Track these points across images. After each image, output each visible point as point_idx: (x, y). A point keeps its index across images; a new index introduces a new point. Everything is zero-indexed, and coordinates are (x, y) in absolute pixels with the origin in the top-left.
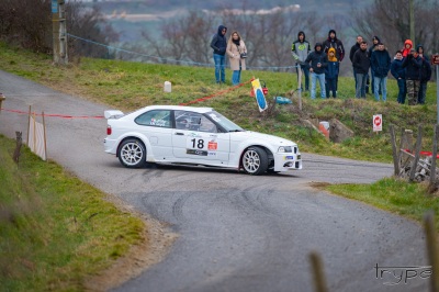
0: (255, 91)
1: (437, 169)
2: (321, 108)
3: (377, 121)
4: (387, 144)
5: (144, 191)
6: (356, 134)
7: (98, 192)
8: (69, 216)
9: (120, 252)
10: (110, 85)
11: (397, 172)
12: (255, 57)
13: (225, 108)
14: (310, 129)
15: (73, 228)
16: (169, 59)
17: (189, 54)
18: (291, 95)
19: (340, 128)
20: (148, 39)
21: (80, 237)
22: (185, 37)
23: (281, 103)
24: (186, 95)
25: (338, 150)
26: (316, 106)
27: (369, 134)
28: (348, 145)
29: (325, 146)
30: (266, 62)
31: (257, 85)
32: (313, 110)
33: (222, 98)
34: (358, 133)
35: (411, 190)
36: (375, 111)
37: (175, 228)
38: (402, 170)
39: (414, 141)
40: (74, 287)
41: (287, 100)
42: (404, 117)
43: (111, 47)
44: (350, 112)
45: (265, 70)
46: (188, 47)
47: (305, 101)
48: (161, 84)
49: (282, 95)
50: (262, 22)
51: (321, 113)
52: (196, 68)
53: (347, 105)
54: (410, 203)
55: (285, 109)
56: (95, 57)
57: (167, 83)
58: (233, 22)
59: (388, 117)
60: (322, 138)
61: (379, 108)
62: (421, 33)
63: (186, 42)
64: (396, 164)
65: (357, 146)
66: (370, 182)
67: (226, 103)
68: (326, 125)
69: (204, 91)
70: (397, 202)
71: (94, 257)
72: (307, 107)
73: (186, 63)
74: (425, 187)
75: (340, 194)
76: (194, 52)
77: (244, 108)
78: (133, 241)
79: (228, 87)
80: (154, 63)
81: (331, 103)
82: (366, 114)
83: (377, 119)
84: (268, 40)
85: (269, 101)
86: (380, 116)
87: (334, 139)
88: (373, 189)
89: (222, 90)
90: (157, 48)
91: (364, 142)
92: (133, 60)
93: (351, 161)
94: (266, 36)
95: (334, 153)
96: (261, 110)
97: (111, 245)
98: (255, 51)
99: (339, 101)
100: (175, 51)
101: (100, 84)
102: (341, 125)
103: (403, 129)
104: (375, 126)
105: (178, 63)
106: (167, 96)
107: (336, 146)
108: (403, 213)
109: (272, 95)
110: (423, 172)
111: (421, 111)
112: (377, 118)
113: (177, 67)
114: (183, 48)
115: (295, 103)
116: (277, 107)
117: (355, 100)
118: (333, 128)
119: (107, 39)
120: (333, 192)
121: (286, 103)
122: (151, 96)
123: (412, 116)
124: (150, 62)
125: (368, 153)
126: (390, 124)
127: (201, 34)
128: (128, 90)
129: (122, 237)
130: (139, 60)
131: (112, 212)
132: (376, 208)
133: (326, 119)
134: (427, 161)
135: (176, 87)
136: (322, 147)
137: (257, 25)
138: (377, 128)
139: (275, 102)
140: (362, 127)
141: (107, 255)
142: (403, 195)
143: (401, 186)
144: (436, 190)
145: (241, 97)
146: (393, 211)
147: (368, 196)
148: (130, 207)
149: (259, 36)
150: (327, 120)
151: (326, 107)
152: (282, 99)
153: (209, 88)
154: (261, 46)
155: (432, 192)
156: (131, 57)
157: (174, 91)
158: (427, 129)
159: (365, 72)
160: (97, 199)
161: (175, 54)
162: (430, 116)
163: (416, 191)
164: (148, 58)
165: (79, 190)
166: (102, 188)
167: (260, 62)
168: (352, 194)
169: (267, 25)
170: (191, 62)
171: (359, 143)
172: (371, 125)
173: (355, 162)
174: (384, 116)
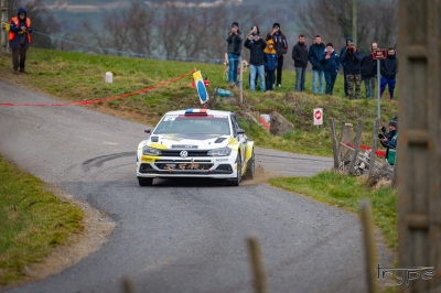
0: (197, 83)
1: (376, 163)
2: (262, 101)
3: (318, 115)
4: (327, 137)
5: (84, 180)
6: (297, 127)
7: (38, 181)
8: (9, 204)
9: (59, 240)
10: (51, 74)
11: (336, 165)
12: (196, 50)
13: (166, 99)
14: (251, 122)
15: (13, 216)
16: (111, 50)
17: (131, 46)
18: (232, 87)
19: (281, 121)
20: (89, 30)
21: (20, 224)
22: (127, 29)
23: (222, 96)
24: (127, 86)
25: (278, 143)
26: (257, 99)
27: (310, 128)
28: (289, 138)
29: (265, 138)
30: (208, 54)
31: (198, 77)
32: (254, 103)
33: (163, 90)
34: (299, 126)
35: (350, 183)
36: (315, 105)
37: (114, 217)
38: (341, 163)
39: (354, 135)
40: (13, 274)
41: (228, 92)
42: (344, 111)
43: (53, 38)
44: (291, 105)
45: (207, 62)
46: (130, 39)
47: (247, 94)
48: (102, 75)
49: (224, 88)
50: (205, 15)
51: (262, 105)
52: (137, 59)
53: (287, 98)
54: (348, 196)
55: (226, 101)
56: (37, 47)
57: (109, 74)
58: (175, 14)
59: (329, 111)
60: (262, 130)
61: (320, 102)
62: (363, 28)
63: (128, 34)
64: (336, 158)
65: (297, 140)
66: (310, 175)
67: (167, 95)
68: (267, 118)
69: (145, 82)
70: (336, 195)
71: (34, 245)
72: (248, 100)
73: (127, 54)
74: (363, 181)
75: (280, 186)
76: (136, 44)
77: (185, 99)
78: (72, 229)
79: (170, 79)
80: (96, 55)
81: (272, 96)
82: (307, 108)
84: (210, 33)
85: (211, 93)
86: (321, 110)
87: (274, 132)
88: (313, 182)
89: (163, 81)
90: (99, 40)
91: (305, 135)
92: (75, 51)
93: (292, 155)
94: (208, 29)
95: (274, 146)
96: (202, 102)
97: (51, 233)
98: (197, 44)
99: (280, 94)
100: (116, 42)
101: (41, 74)
102: (281, 119)
103: (343, 123)
104: (315, 119)
105: (120, 54)
106: (108, 87)
107: (276, 139)
108: (341, 206)
109: (214, 87)
110: (363, 165)
111: (361, 105)
112: (318, 112)
113: (118, 58)
114: (124, 40)
115: (236, 96)
116: (218, 99)
117: (297, 94)
118: (273, 121)
119: (48, 30)
120: (273, 185)
121: (227, 96)
122: (92, 86)
123: (352, 110)
124: (91, 53)
125: (308, 147)
126: (331, 118)
127: (143, 25)
128: (70, 80)
129: (61, 225)
130: (81, 51)
131: (52, 201)
132: (315, 200)
133: (267, 112)
134: (366, 154)
135: (118, 77)
136: (262, 140)
137: (200, 18)
138: (318, 122)
139: (217, 94)
140: (303, 120)
141: (46, 243)
142: (342, 187)
143: (341, 178)
144: (375, 183)
145: (182, 89)
146: (332, 204)
147: (307, 188)
148: (69, 196)
149: (201, 29)
150: (268, 114)
151: (267, 100)
152: (223, 92)
153: (150, 79)
154: (204, 39)
155: (371, 186)
156: (73, 47)
157: (115, 81)
158: (367, 124)
159: (304, 66)
160: (36, 188)
161: (117, 45)
162: (371, 111)
163: (355, 184)
164: (90, 49)
165: (19, 179)
166: (41, 177)
167: (201, 55)
168: (292, 186)
169: (209, 18)
170: (133, 54)
171: (299, 136)
172: (312, 119)
173: (296, 155)
174: (324, 110)
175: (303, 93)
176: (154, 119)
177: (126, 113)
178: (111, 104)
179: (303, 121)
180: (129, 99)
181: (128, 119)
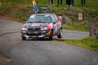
0: (34, 5)
2: (59, 11)
3: (80, 16)
4: (84, 24)
6: (72, 21)
11: (91, 35)
13: (22, 12)
18: (47, 6)
19: (66, 18)
23: (43, 10)
24: (7, 7)
25: (66, 27)
26: (57, 10)
27: (77, 21)
28: (70, 25)
31: (34, 3)
33: (21, 8)
35: (97, 42)
36: (79, 12)
38: (93, 34)
41: (46, 8)
42: (90, 14)
44: (70, 12)
47: (53, 9)
49: (44, 7)
51: (59, 13)
53: (69, 10)
59: (84, 14)
61: (81, 11)
64: (90, 32)
65: (73, 25)
67: (22, 10)
75: (70, 44)
77: (29, 11)
79: (23, 4)
81: (62, 9)
82: (76, 13)
83: (80, 15)
85: (39, 9)
86: (81, 14)
87: (64, 23)
88: (82, 41)
91: (76, 24)
93: (71, 31)
95: (64, 28)
96: (36, 12)
99: (65, 8)
104: (79, 17)
108: (96, 51)
109: (40, 6)
115: (49, 9)
116: (42, 11)
118: (63, 19)
120: (67, 43)
121: (45, 10)
123: (93, 14)
125: (77, 28)
126: (85, 17)
132: (85, 49)
138: (80, 19)
139: (41, 9)
142: (94, 43)
143: (93, 40)
145: (28, 7)
146: (92, 50)
147: (80, 44)
150: (61, 16)
151: (61, 11)
152: (44, 8)
153: (15, 4)
157: (2, 5)
168: (75, 44)
171: (73, 24)
172: (78, 18)
173: (73, 31)
174: (83, 14)
175: (74, 7)
176: (18, 19)
177: (7, 17)
178: (1, 14)
179: (75, 18)
180: (8, 12)
181: (8, 19)
